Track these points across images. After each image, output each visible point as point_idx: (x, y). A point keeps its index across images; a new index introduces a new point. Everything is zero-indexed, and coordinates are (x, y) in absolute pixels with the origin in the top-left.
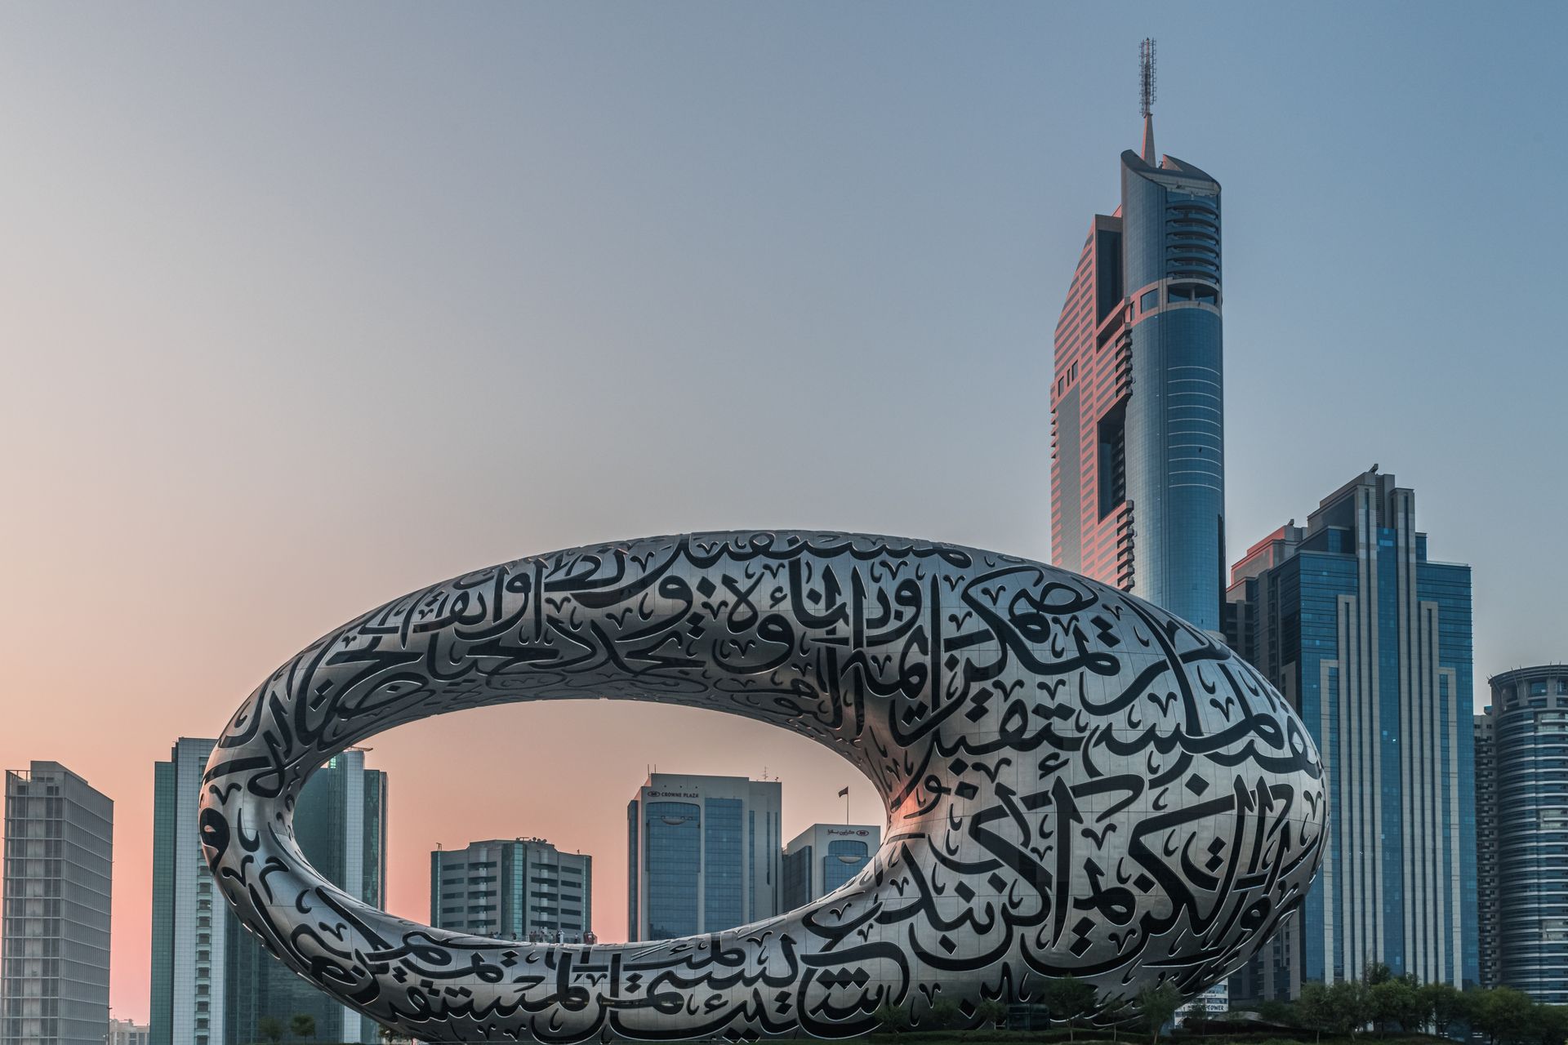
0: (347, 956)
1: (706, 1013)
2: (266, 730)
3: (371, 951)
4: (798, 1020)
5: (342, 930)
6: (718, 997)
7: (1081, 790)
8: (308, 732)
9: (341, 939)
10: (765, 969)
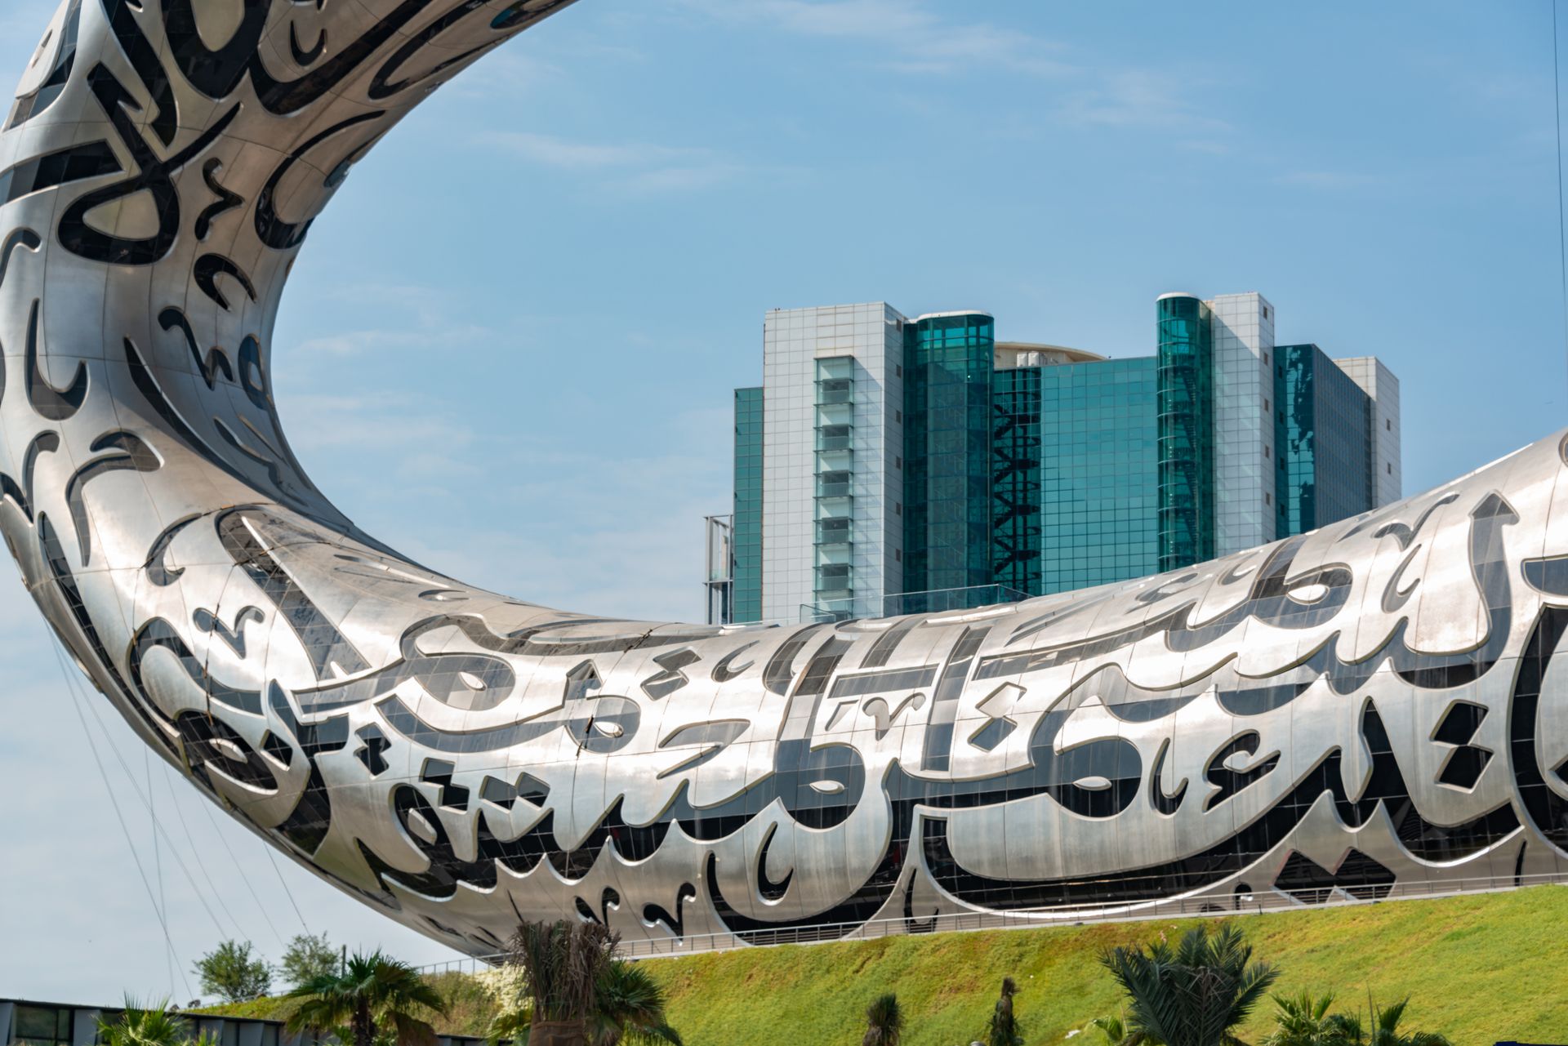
0: (248, 701)
1: (1214, 801)
2: (93, 64)
4: (1518, 806)
5: (249, 625)
6: (1248, 741)
8: (210, 54)
9: (242, 653)
10: (1403, 623)
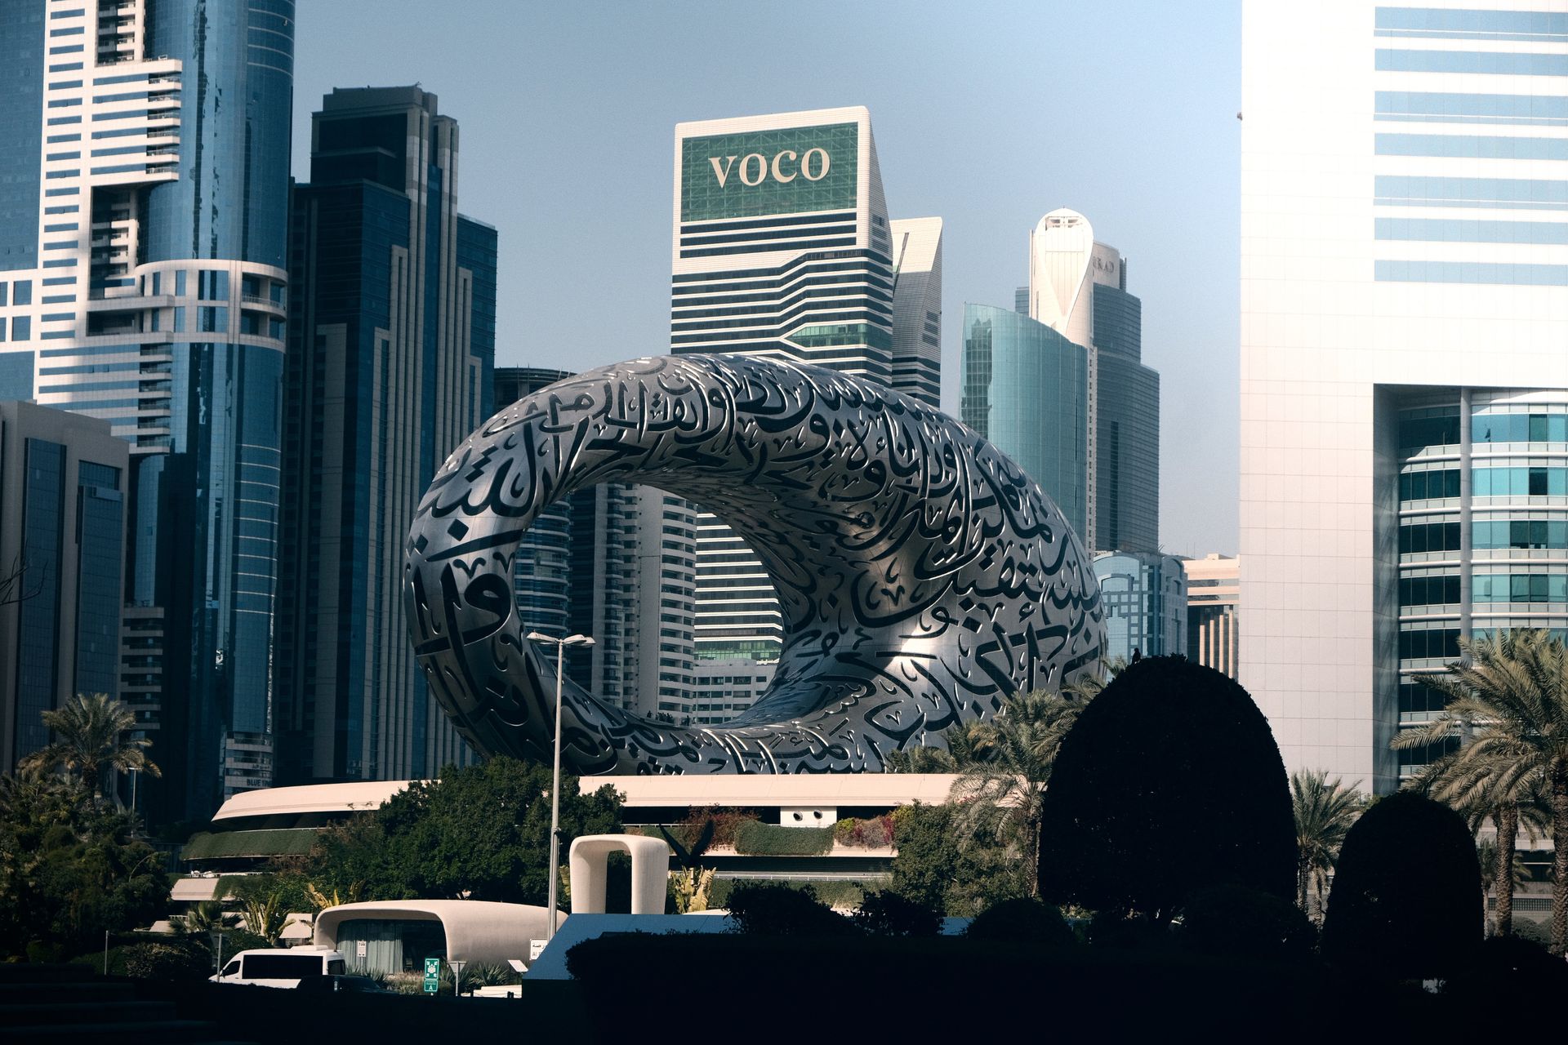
3: (611, 727)
7: (1043, 634)
